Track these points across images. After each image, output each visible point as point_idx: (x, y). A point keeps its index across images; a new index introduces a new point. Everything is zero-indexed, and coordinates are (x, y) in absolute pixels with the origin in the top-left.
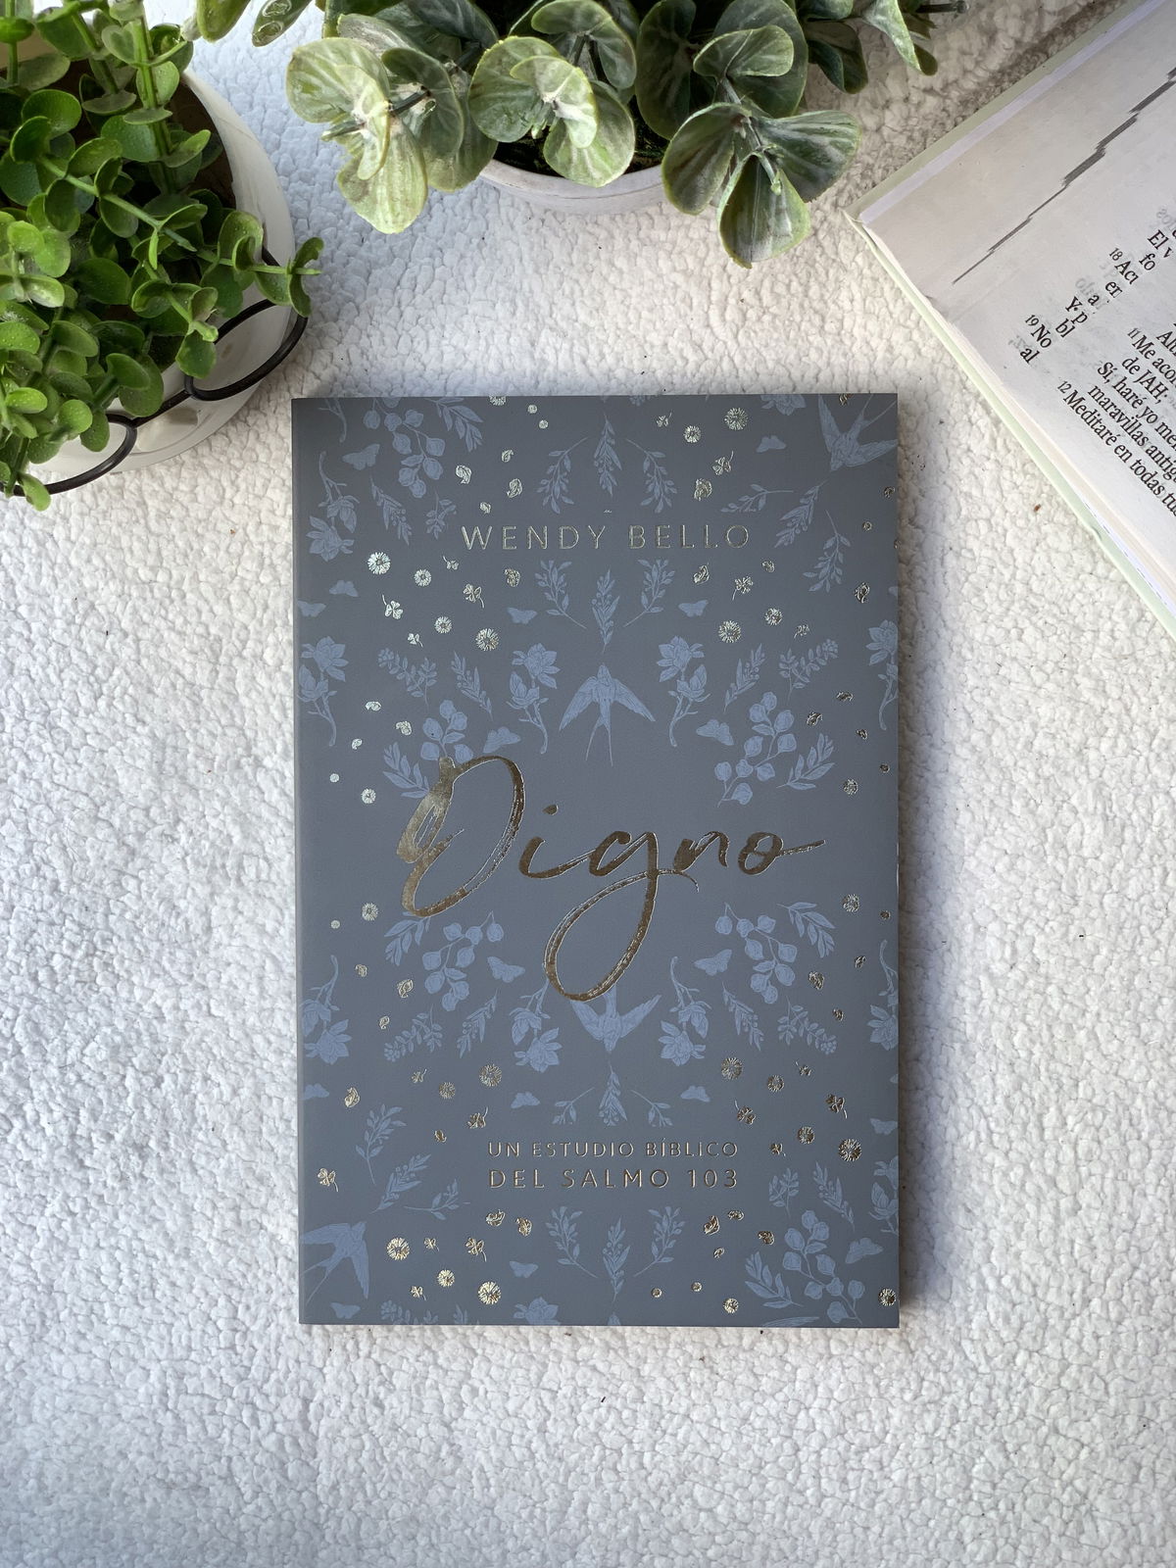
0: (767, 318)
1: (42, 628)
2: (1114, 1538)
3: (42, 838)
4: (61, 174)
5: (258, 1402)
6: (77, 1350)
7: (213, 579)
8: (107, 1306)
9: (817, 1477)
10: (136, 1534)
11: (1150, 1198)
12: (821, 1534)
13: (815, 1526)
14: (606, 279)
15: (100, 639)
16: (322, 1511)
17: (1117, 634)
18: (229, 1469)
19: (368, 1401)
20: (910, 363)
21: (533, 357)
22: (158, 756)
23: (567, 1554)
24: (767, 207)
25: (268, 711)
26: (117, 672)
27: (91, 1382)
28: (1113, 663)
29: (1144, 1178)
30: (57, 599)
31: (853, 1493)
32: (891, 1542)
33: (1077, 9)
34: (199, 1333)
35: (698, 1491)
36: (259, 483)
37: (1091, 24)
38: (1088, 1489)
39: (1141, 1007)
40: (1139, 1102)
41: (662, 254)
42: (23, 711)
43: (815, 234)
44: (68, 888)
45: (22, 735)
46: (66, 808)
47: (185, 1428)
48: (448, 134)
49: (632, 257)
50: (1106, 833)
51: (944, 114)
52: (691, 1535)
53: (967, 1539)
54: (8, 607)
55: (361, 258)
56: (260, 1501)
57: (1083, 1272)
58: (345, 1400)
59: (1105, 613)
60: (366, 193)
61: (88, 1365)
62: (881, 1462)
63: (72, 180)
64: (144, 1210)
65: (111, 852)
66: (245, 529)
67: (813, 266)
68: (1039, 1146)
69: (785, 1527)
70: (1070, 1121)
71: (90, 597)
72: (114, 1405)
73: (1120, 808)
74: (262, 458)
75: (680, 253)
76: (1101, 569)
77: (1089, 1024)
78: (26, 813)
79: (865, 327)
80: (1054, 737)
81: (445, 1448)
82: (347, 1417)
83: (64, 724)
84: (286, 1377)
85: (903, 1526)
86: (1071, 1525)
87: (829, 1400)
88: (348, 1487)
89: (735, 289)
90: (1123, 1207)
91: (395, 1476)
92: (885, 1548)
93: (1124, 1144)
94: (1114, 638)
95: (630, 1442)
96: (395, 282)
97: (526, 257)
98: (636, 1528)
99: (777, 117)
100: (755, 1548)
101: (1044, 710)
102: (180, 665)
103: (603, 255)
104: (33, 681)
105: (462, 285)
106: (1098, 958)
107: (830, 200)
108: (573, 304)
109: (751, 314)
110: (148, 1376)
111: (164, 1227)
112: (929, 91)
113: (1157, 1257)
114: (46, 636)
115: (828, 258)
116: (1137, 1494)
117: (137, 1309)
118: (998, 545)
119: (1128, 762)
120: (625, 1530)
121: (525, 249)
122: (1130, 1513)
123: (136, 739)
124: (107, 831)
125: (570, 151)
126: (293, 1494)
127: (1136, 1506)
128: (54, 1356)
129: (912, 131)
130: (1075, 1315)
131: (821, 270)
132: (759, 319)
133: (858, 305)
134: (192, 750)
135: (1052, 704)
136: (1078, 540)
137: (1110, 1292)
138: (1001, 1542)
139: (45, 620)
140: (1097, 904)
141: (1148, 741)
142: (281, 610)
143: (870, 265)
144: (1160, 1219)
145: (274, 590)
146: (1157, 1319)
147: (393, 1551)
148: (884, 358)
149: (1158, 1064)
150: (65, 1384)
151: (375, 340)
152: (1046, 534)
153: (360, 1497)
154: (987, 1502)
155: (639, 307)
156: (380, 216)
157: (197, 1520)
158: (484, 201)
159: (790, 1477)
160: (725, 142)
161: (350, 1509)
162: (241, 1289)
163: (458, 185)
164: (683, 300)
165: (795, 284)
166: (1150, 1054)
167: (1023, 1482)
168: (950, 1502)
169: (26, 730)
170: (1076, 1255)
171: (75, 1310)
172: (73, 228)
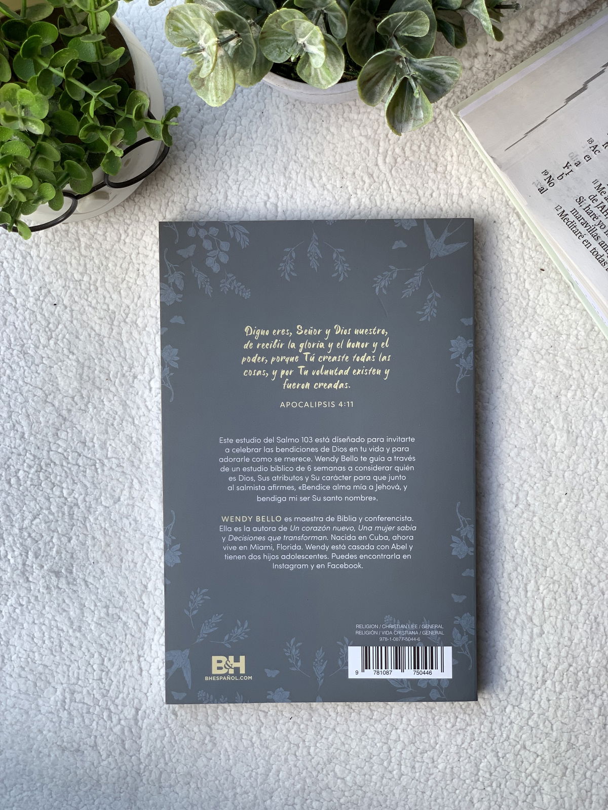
0: (407, 163)
1: (23, 302)
2: (551, 804)
3: (17, 410)
4: (46, 66)
5: (112, 708)
6: (20, 676)
7: (113, 281)
8: (36, 654)
9: (400, 765)
10: (45, 773)
11: (580, 630)
12: (400, 794)
13: (397, 790)
14: (325, 138)
15: (52, 308)
16: (142, 767)
17: (579, 337)
18: (95, 742)
19: (169, 712)
20: (480, 190)
21: (285, 176)
22: (80, 371)
23: (267, 797)
24: (411, 104)
25: (139, 351)
26: (60, 327)
27: (26, 693)
28: (576, 352)
29: (577, 619)
30: (31, 287)
31: (418, 774)
32: (435, 800)
33: (577, 12)
34: (84, 671)
35: (338, 769)
36: (139, 232)
37: (584, 20)
38: (539, 779)
39: (581, 531)
40: (577, 580)
41: (355, 126)
42: (10, 344)
43: (435, 121)
44: (29, 437)
45: (9, 356)
46: (30, 395)
47: (73, 720)
48: (248, 57)
49: (339, 127)
50: (568, 440)
51: (505, 62)
52: (333, 791)
53: (475, 801)
54: (5, 289)
55: (199, 119)
56: (110, 759)
57: (543, 666)
58: (157, 710)
59: (574, 326)
60: (203, 85)
61: (25, 684)
62: (433, 759)
63: (52, 69)
64: (59, 605)
65: (53, 418)
66: (130, 256)
67: (433, 137)
68: (524, 600)
69: (381, 790)
70: (541, 588)
71: (48, 287)
72: (37, 705)
73: (576, 427)
74: (142, 219)
75: (364, 126)
76: (573, 303)
77: (554, 538)
78: (9, 397)
79: (458, 170)
80: (544, 388)
81: (208, 738)
82: (158, 719)
83: (31, 352)
84: (127, 696)
85: (443, 792)
86: (529, 796)
87: (408, 725)
88: (156, 755)
89: (392, 146)
90: (566, 634)
91: (181, 751)
92: (433, 803)
93: (568, 601)
94: (578, 339)
95: (304, 741)
96: (215, 132)
97: (284, 124)
98: (304, 785)
99: (419, 58)
100: (365, 799)
101: (539, 374)
102: (93, 324)
103: (325, 125)
104: (16, 329)
105: (250, 136)
106: (560, 504)
107: (444, 104)
108: (307, 150)
109: (399, 160)
110: (56, 691)
111: (69, 614)
112: (498, 50)
113: (582, 660)
114: (24, 306)
115: (441, 134)
116: (565, 782)
117: (52, 656)
118: (520, 288)
119: (581, 403)
120: (299, 786)
121: (284, 119)
122: (561, 792)
123: (69, 362)
124: (51, 408)
125: (310, 70)
126: (128, 757)
127: (563, 789)
128: (8, 678)
129: (488, 70)
130: (538, 688)
131: (437, 139)
132: (403, 163)
133: (455, 158)
134: (98, 368)
135: (543, 371)
136: (562, 287)
137: (557, 677)
138: (492, 803)
139: (24, 297)
140: (561, 476)
141: (592, 393)
142: (147, 300)
143: (463, 138)
144: (584, 641)
145: (144, 288)
146: (580, 693)
147: (177, 789)
148: (467, 187)
149: (588, 561)
150: (12, 693)
151: (203, 162)
152: (545, 284)
153: (162, 761)
154: (486, 783)
155: (342, 153)
156: (210, 97)
157: (77, 768)
158: (264, 93)
159: (385, 764)
160: (391, 69)
161: (156, 766)
162: (107, 649)
163: (251, 84)
164: (365, 151)
165: (423, 146)
166: (585, 555)
167: (506, 773)
168: (467, 781)
169: (12, 354)
170: (540, 658)
171: (20, 655)
172: (51, 95)
